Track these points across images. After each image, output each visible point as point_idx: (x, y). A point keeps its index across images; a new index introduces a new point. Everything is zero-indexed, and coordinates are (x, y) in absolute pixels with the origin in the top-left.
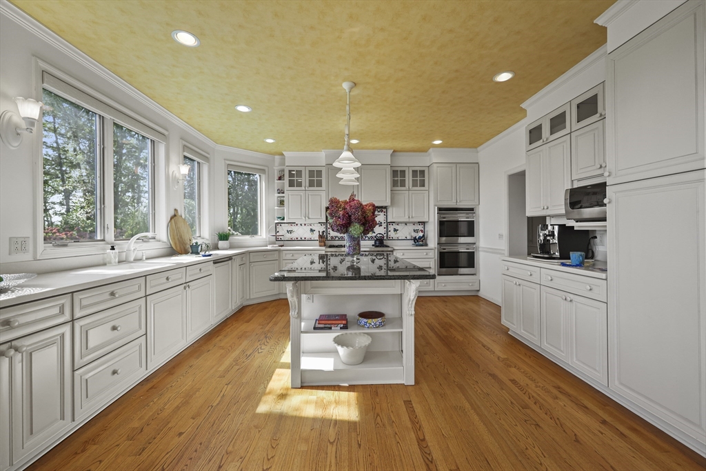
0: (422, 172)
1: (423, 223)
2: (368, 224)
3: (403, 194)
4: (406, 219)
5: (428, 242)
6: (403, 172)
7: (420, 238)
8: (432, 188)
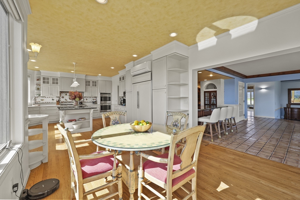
0: (96, 82)
1: (96, 97)
2: (80, 98)
3: (89, 88)
4: (90, 96)
5: (97, 103)
6: (89, 82)
7: (95, 102)
8: (98, 87)
